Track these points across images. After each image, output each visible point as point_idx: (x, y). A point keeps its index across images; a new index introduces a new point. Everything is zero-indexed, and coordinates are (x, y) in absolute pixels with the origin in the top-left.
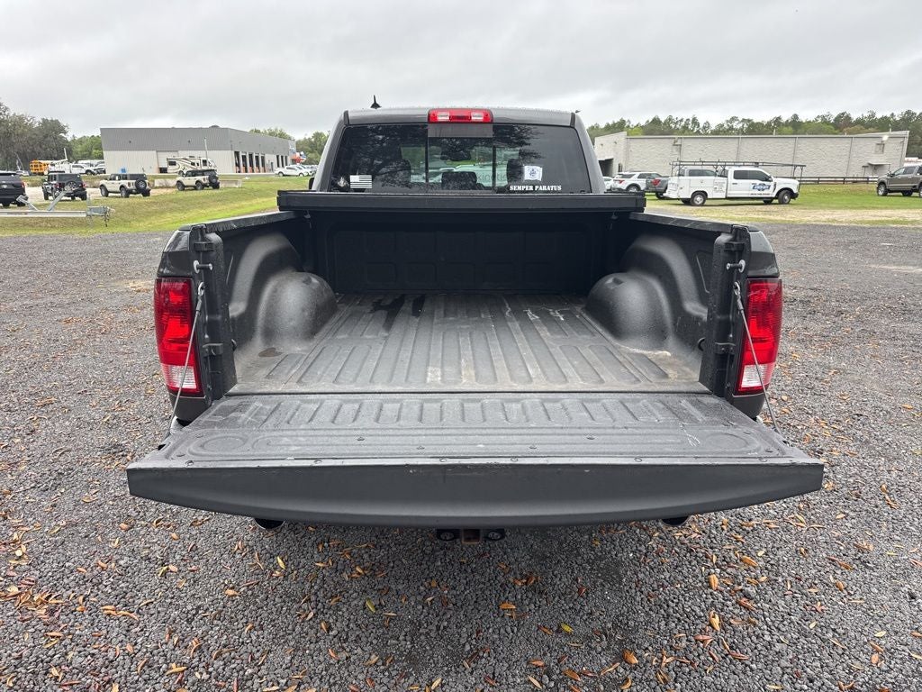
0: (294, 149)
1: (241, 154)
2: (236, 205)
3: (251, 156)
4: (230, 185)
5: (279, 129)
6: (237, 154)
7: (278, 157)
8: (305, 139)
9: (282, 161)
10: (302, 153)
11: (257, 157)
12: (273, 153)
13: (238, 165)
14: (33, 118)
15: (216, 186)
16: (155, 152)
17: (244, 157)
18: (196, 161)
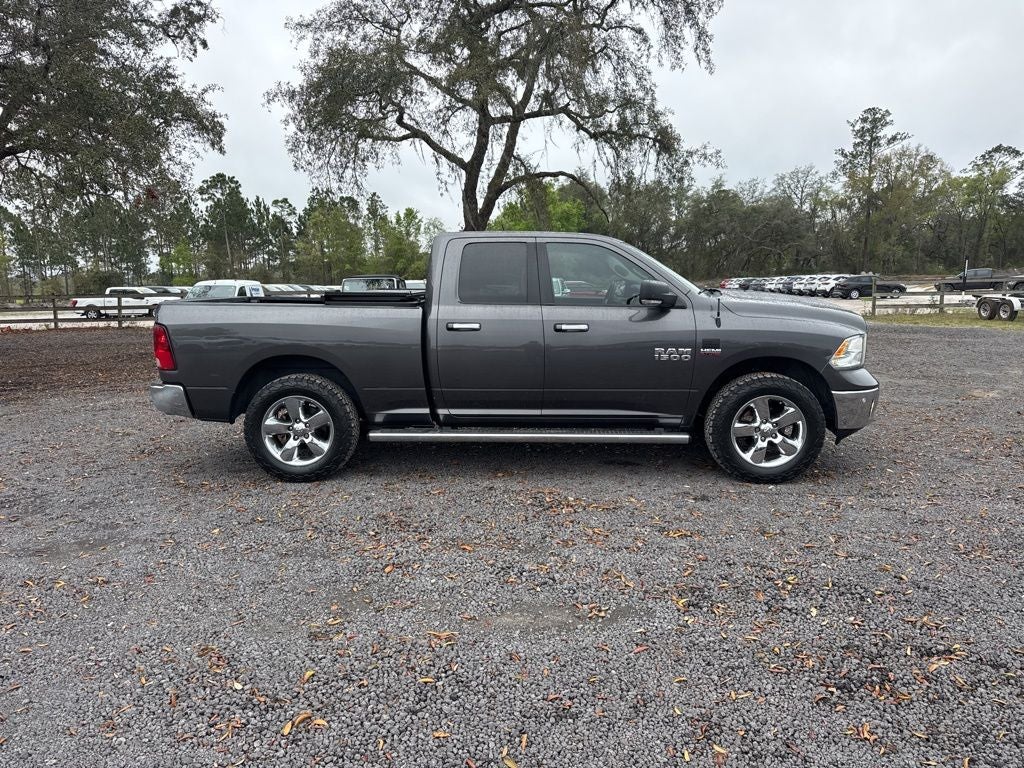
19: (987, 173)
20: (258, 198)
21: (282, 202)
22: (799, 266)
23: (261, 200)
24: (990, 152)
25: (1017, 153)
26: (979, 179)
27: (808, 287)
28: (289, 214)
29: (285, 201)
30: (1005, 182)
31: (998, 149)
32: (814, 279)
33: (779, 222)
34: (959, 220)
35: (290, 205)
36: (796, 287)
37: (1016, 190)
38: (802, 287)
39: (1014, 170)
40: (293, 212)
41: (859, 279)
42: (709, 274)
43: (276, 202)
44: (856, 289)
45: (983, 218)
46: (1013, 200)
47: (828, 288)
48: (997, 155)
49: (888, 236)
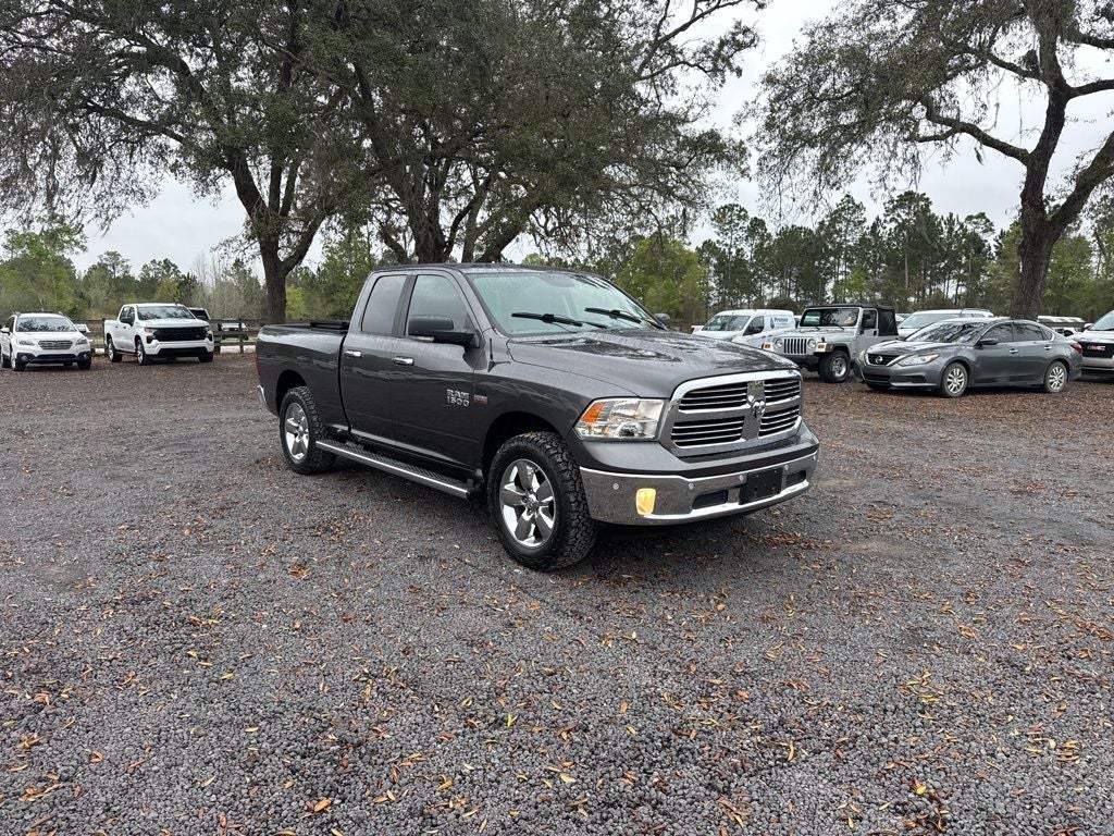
20: (951, 215)
21: (978, 217)
23: (954, 217)
28: (985, 231)
29: (982, 215)
35: (988, 221)
40: (989, 229)
43: (970, 218)
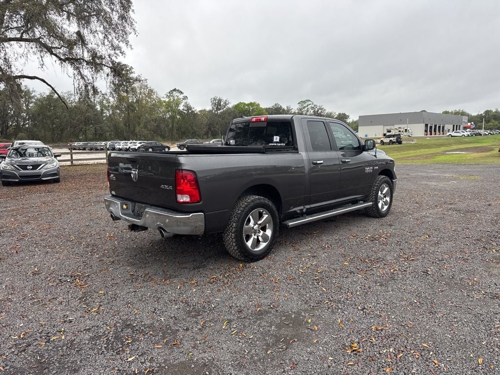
0: (466, 121)
1: (429, 126)
2: (406, 153)
3: (435, 126)
4: (409, 142)
5: (461, 110)
6: (426, 125)
7: (454, 126)
8: (478, 115)
9: (456, 128)
10: (472, 123)
11: (439, 127)
12: (451, 124)
13: (426, 131)
14: (335, 113)
15: (400, 143)
16: (383, 126)
17: (431, 127)
18: (401, 130)
19: (172, 100)
22: (97, 137)
24: (172, 91)
25: (181, 93)
26: (169, 102)
27: (125, 147)
30: (179, 104)
31: (175, 90)
32: (127, 143)
33: (89, 114)
34: (164, 120)
36: (117, 147)
37: (183, 108)
38: (121, 147)
39: (182, 99)
41: (151, 143)
42: (53, 140)
44: (151, 148)
45: (172, 118)
46: (182, 112)
47: (136, 147)
48: (174, 92)
49: (139, 124)
